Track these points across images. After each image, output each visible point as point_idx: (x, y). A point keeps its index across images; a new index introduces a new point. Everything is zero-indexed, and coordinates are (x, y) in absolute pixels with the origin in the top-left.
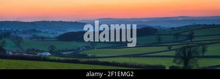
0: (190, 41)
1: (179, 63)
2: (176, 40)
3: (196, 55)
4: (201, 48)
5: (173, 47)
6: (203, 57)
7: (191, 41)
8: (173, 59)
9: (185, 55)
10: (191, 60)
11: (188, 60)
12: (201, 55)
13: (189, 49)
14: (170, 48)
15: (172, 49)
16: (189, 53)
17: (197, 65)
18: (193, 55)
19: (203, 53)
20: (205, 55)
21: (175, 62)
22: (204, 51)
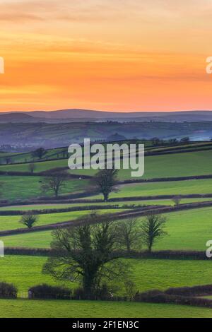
0: (101, 196)
1: (65, 276)
2: (50, 193)
3: (124, 248)
4: (142, 221)
5: (42, 220)
6: (150, 255)
7: (106, 199)
8: (44, 260)
9: (86, 246)
10: (106, 265)
11: (99, 263)
12: (145, 247)
13: (100, 227)
14: (30, 222)
15: (36, 224)
16: (103, 240)
17: (130, 284)
18: (115, 247)
19: (150, 241)
20: (155, 248)
21: (52, 272)
22: (153, 233)
